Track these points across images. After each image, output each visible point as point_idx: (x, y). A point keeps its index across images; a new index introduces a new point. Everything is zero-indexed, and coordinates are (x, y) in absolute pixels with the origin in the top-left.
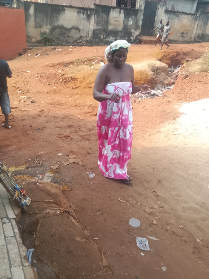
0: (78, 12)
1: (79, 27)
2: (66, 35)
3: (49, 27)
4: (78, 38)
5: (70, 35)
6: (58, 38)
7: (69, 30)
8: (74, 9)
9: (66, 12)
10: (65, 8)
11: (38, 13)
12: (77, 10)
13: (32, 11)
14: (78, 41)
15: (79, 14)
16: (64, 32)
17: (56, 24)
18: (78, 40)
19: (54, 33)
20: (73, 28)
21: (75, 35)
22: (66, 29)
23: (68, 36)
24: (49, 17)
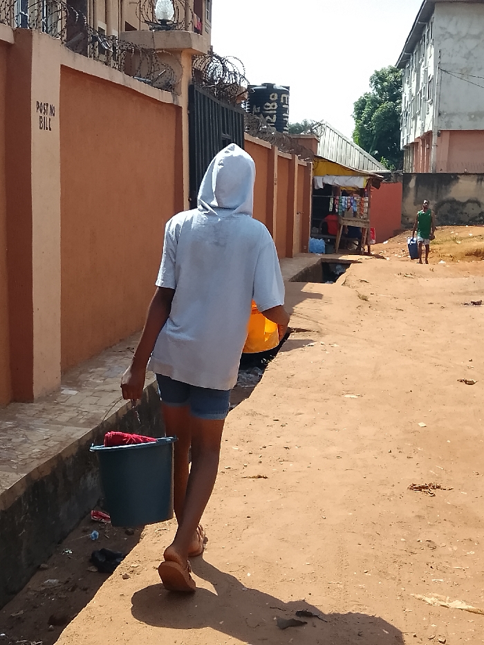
0: (478, 180)
1: (479, 200)
2: (459, 212)
3: (435, 202)
4: (478, 215)
5: (465, 211)
6: (446, 216)
7: (464, 204)
8: (472, 176)
9: (460, 181)
10: (459, 176)
11: (420, 186)
12: (477, 177)
13: (412, 184)
14: (478, 219)
15: (479, 183)
16: (455, 207)
17: (444, 198)
18: (476, 217)
19: (441, 210)
20: (469, 201)
21: (472, 210)
22: (459, 203)
23: (462, 213)
24: (436, 190)
